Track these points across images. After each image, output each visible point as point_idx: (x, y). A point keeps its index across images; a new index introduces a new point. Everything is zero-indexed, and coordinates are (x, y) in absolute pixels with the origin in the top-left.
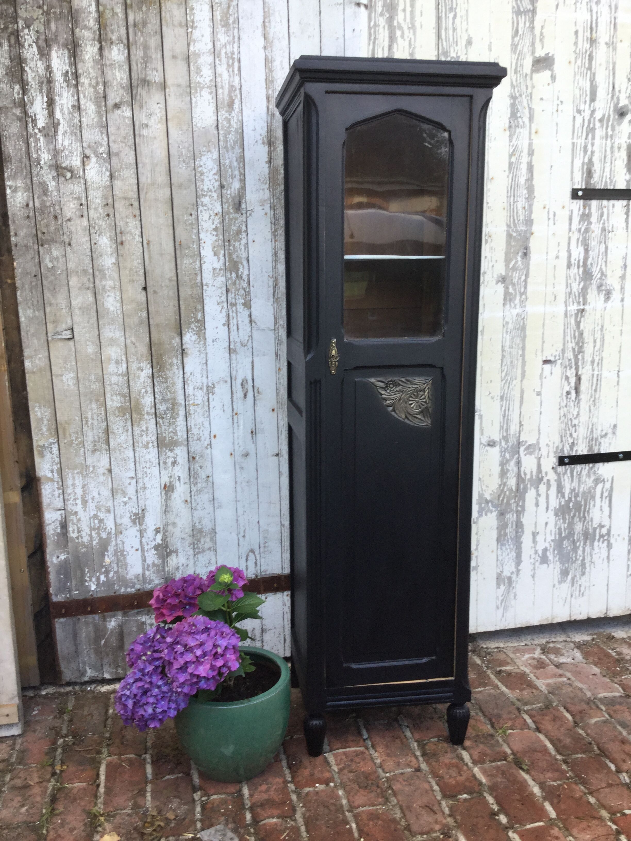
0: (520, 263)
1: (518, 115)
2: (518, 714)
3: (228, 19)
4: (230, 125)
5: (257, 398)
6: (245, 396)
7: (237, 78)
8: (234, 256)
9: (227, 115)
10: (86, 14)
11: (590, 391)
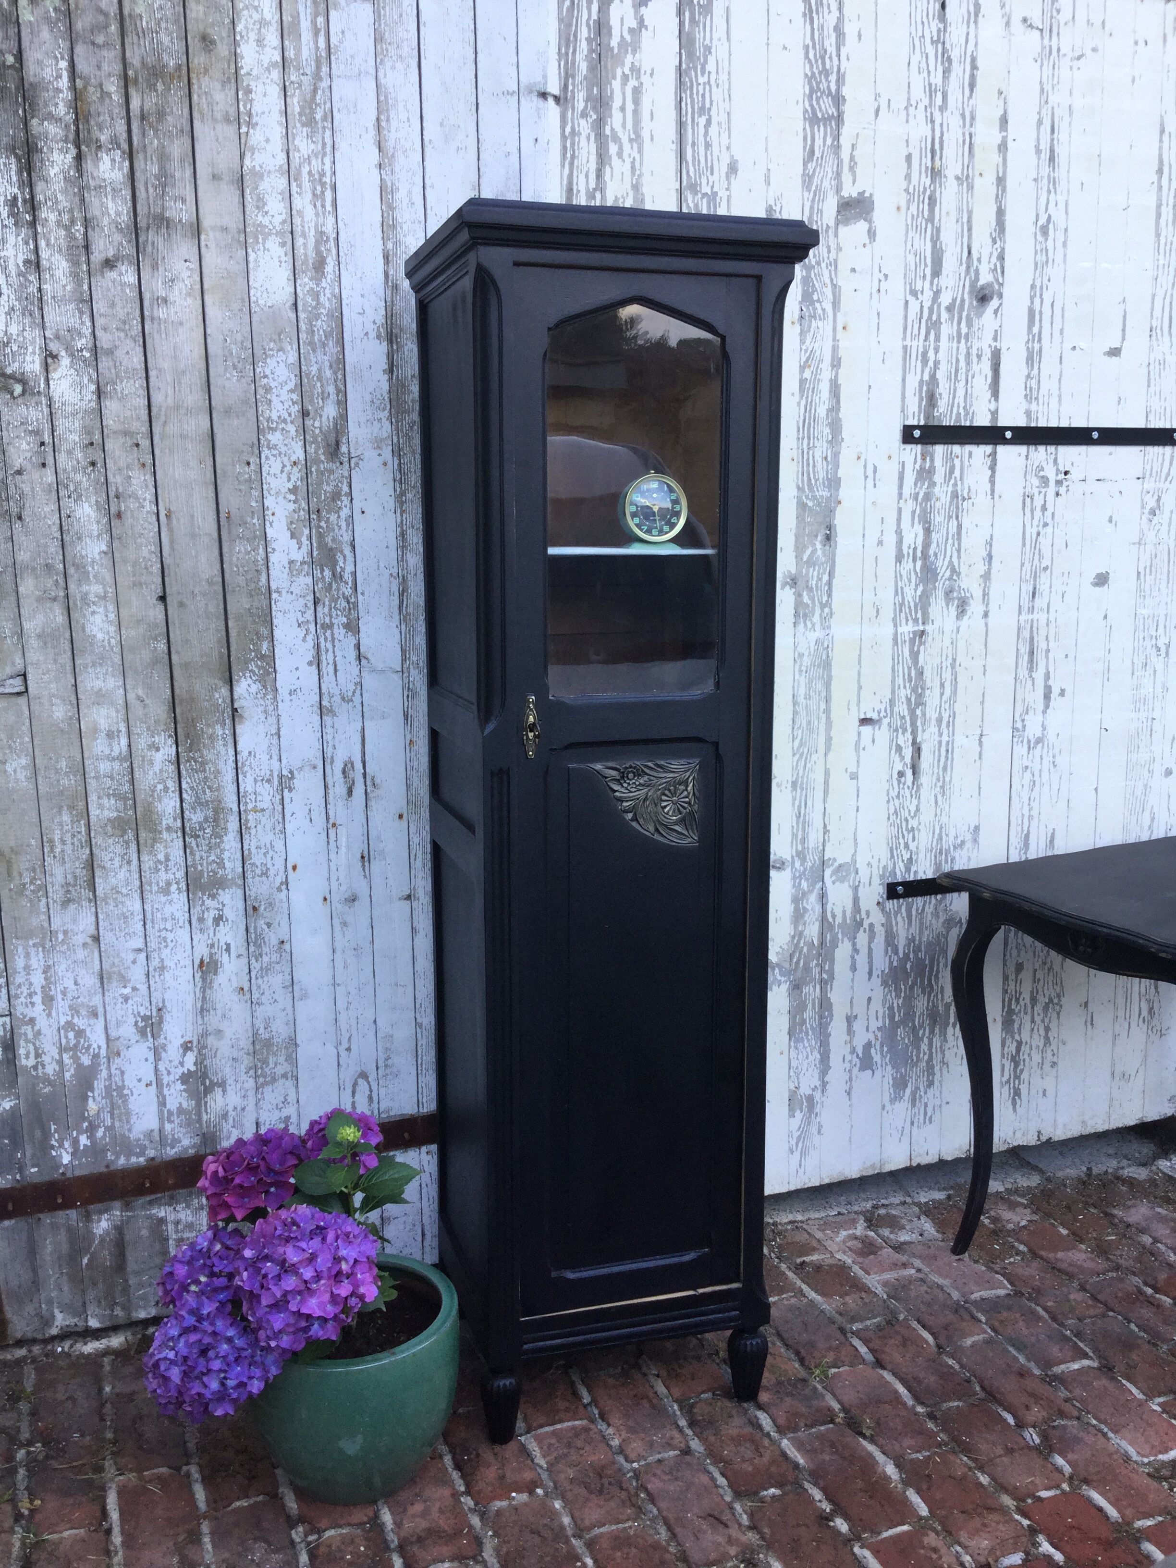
0: (819, 553)
1: (815, 297)
2: (842, 1338)
3: (312, 112)
4: (318, 303)
5: (371, 795)
6: (350, 792)
7: (331, 220)
8: (329, 539)
9: (312, 285)
10: (51, 93)
11: (936, 771)
